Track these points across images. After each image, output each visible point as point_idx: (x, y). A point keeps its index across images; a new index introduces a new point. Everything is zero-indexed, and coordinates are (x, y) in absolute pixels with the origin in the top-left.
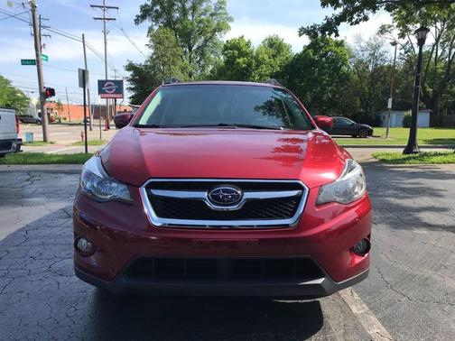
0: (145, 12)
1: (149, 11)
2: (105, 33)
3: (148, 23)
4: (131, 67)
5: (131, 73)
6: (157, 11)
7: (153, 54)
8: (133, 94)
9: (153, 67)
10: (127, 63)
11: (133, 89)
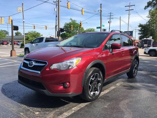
0: (149, 4)
1: (151, 3)
2: (129, 15)
3: (149, 8)
4: (140, 26)
5: (141, 28)
6: (154, 3)
7: (150, 20)
8: (140, 35)
9: (149, 25)
10: (139, 25)
11: (140, 34)
